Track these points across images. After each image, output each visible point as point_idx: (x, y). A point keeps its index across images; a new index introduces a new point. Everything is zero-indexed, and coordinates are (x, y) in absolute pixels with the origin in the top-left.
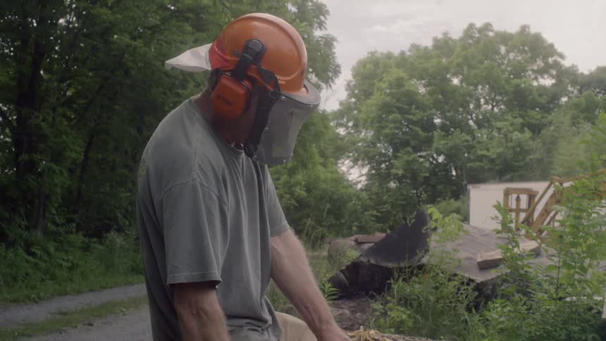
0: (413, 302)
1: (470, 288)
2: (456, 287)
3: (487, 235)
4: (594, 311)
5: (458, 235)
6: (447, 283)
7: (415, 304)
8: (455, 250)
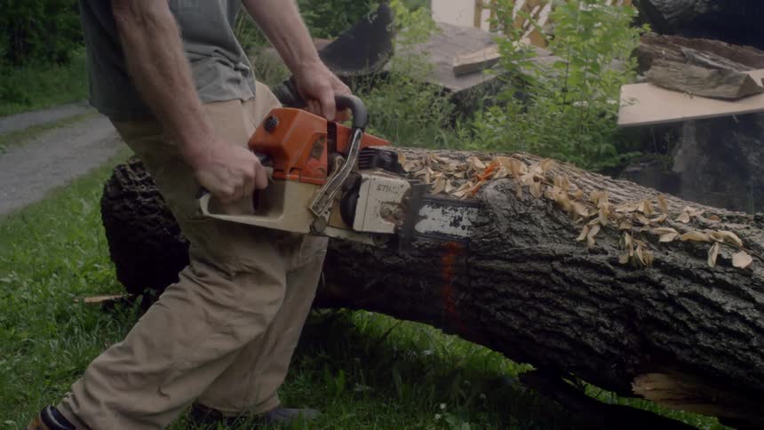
0: (376, 118)
1: (445, 99)
2: (430, 98)
3: (463, 34)
4: (608, 117)
5: (429, 34)
6: (417, 94)
7: (379, 121)
8: (426, 54)
